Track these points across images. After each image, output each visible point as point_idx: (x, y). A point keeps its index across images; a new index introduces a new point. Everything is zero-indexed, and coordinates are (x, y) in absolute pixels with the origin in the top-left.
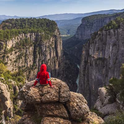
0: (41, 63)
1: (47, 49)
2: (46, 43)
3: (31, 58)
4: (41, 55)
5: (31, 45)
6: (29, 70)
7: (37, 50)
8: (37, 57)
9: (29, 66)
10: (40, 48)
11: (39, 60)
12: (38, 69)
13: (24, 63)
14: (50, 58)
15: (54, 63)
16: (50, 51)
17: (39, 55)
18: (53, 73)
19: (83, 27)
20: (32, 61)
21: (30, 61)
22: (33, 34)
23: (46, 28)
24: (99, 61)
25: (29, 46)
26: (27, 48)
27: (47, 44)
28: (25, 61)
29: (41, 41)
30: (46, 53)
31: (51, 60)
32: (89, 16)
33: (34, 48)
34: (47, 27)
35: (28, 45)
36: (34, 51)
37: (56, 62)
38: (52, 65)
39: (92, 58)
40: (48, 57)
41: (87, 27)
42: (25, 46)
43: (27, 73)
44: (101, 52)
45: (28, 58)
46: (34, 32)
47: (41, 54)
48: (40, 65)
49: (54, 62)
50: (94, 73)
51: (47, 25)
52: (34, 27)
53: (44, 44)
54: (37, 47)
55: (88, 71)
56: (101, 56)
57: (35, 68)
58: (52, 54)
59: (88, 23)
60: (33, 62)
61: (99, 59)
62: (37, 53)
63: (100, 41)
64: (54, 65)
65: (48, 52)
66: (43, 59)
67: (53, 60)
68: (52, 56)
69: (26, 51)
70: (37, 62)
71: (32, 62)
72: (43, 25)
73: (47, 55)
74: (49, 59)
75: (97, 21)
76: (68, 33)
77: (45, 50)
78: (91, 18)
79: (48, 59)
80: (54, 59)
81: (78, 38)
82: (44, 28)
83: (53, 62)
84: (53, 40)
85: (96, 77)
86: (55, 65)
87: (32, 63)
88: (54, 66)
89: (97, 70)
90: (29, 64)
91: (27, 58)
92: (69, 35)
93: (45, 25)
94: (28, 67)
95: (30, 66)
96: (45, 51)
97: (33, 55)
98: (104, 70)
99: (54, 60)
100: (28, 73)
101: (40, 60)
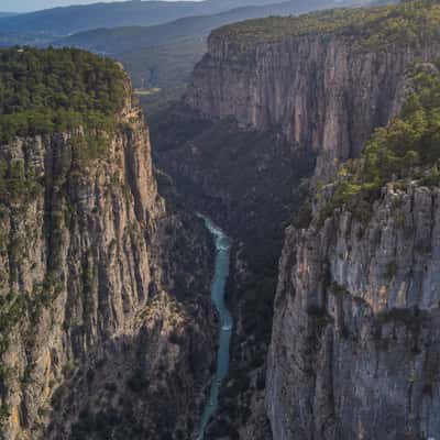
0: (78, 265)
1: (102, 201)
2: (97, 176)
3: (36, 252)
4: (77, 232)
5: (33, 194)
6: (30, 310)
7: (60, 214)
8: (61, 243)
9: (30, 290)
10: (75, 200)
11: (72, 253)
12: (69, 290)
13: (7, 284)
14: (117, 235)
15: (131, 254)
16: (115, 203)
17: (72, 232)
18: (130, 293)
19: (215, 67)
20: (40, 264)
21: (34, 266)
22: (39, 139)
23: (87, 97)
24: (392, 324)
25: (26, 201)
26: (14, 212)
27: (102, 180)
28: (12, 274)
29: (74, 167)
30: (97, 219)
31: (121, 242)
32: (237, 25)
33: (46, 203)
34: (87, 92)
35: (20, 194)
36: (45, 217)
37: (141, 245)
38: (125, 263)
39: (354, 304)
40: (110, 234)
41: (233, 70)
42: (8, 205)
43: (22, 323)
44: (403, 284)
45: (25, 256)
46: (43, 133)
47: (77, 226)
48: (77, 273)
49: (134, 247)
50: (368, 378)
51: (86, 82)
52: (31, 91)
53: (89, 184)
54: (60, 195)
55: (331, 358)
56: (401, 301)
57: (58, 291)
58: (123, 216)
59: (235, 54)
60: (44, 266)
61: (393, 315)
62: (62, 223)
63: (399, 232)
64: (131, 258)
65: (108, 214)
66: (89, 244)
67: (129, 240)
68: (123, 224)
69: (12, 224)
70: (64, 263)
71: (42, 266)
72: (70, 83)
73: (102, 227)
74: (113, 242)
75: (271, 49)
76: (152, 81)
77: (92, 206)
78: (242, 32)
79: (108, 243)
80: (132, 236)
81: (197, 111)
82: (76, 98)
83: (129, 247)
84: (117, 149)
85: (377, 395)
86: (137, 261)
87: (40, 274)
88: (132, 264)
89: (381, 366)
90: (28, 278)
91: (19, 256)
92: (156, 90)
93: (80, 83)
94: (27, 296)
95: (35, 290)
96: (94, 211)
97: (42, 238)
98: (417, 364)
99: (132, 241)
100: (27, 324)
101: (76, 251)
